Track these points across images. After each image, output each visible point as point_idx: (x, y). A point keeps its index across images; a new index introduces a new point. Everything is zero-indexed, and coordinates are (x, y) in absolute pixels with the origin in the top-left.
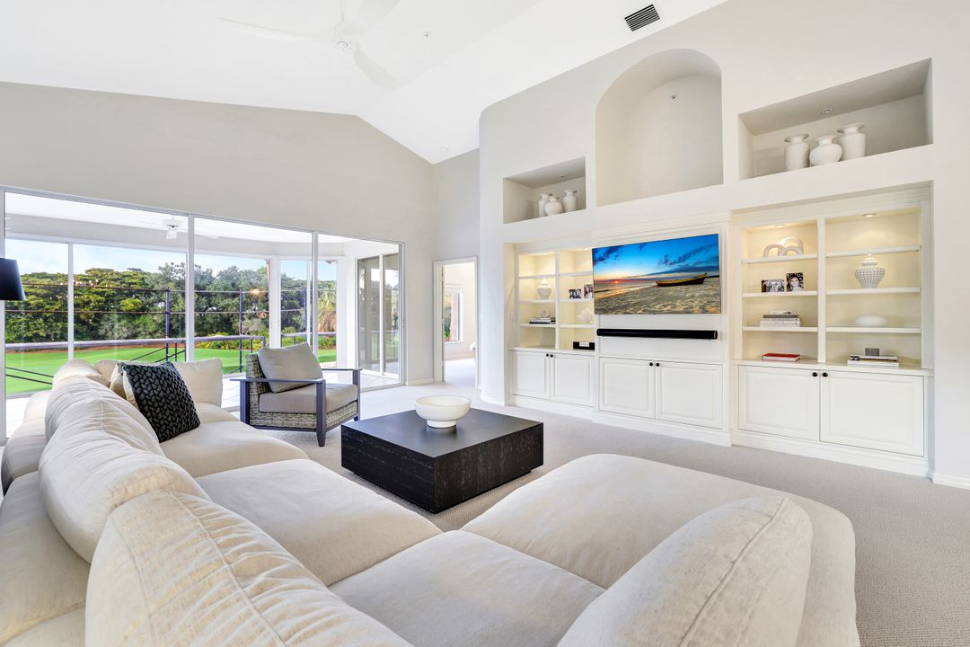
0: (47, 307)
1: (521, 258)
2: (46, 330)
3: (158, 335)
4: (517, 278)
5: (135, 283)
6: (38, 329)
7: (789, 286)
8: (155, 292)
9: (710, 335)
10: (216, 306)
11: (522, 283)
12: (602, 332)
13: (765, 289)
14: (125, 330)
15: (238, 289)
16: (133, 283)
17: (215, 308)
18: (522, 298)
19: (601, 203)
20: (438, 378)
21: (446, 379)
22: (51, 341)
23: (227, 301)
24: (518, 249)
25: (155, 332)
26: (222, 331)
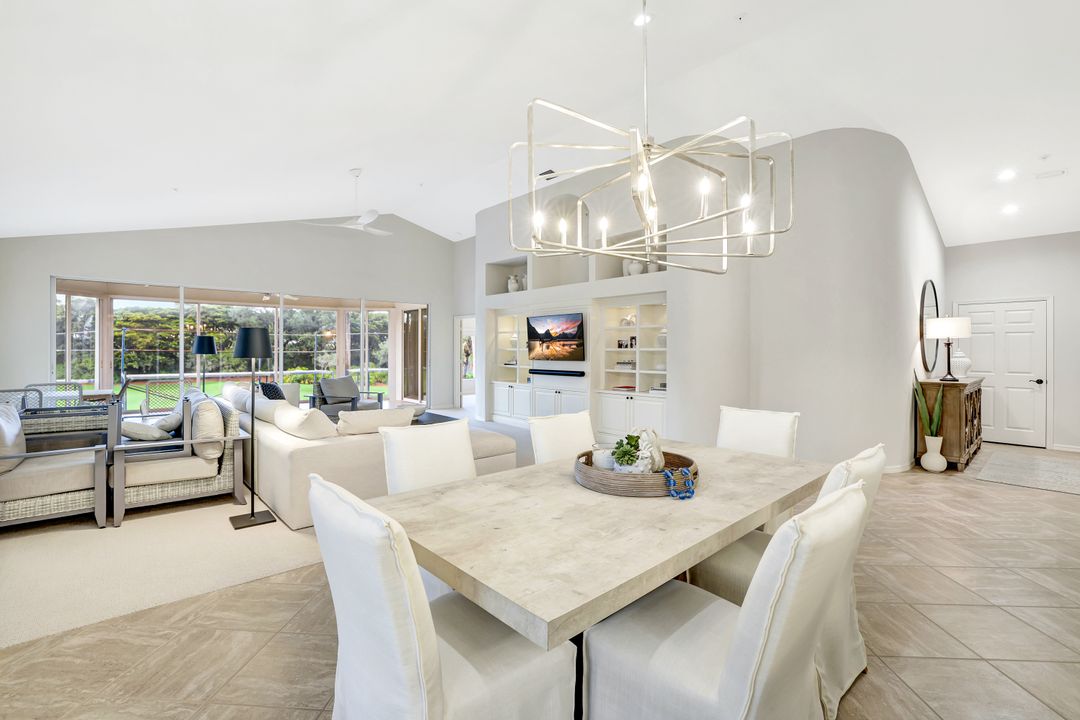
0: (140, 340)
1: (500, 319)
2: (138, 362)
3: (240, 368)
4: (497, 333)
5: (219, 317)
6: (132, 362)
7: (631, 344)
8: (237, 325)
9: (582, 374)
10: (296, 339)
11: (500, 336)
12: (533, 372)
13: (620, 346)
14: (210, 363)
15: (318, 323)
16: (216, 317)
17: (295, 342)
18: (500, 347)
19: (535, 287)
20: (458, 404)
21: (463, 406)
22: (155, 373)
23: (307, 335)
24: (497, 313)
25: (238, 366)
26: (302, 366)
